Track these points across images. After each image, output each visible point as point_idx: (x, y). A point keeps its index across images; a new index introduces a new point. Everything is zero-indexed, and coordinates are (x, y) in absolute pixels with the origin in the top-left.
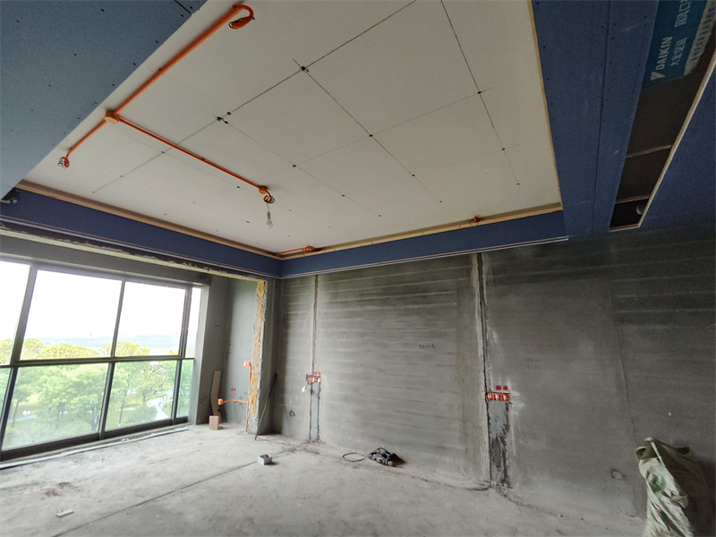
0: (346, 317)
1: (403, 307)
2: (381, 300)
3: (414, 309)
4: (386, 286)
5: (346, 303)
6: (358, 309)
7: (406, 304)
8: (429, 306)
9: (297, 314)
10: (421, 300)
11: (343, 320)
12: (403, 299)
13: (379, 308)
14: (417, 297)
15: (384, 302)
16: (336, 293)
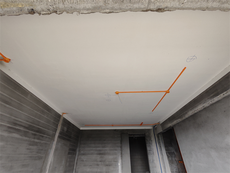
1: (33, 140)
2: (25, 132)
3: (37, 142)
7: (34, 138)
8: (42, 142)
10: (41, 138)
12: (35, 135)
13: (21, 137)
14: (41, 135)
15: (25, 134)
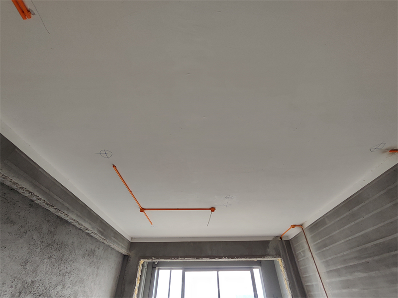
0: (345, 288)
4: (359, 248)
5: (337, 270)
6: (350, 277)
9: (313, 285)
11: (344, 291)
16: (327, 262)
